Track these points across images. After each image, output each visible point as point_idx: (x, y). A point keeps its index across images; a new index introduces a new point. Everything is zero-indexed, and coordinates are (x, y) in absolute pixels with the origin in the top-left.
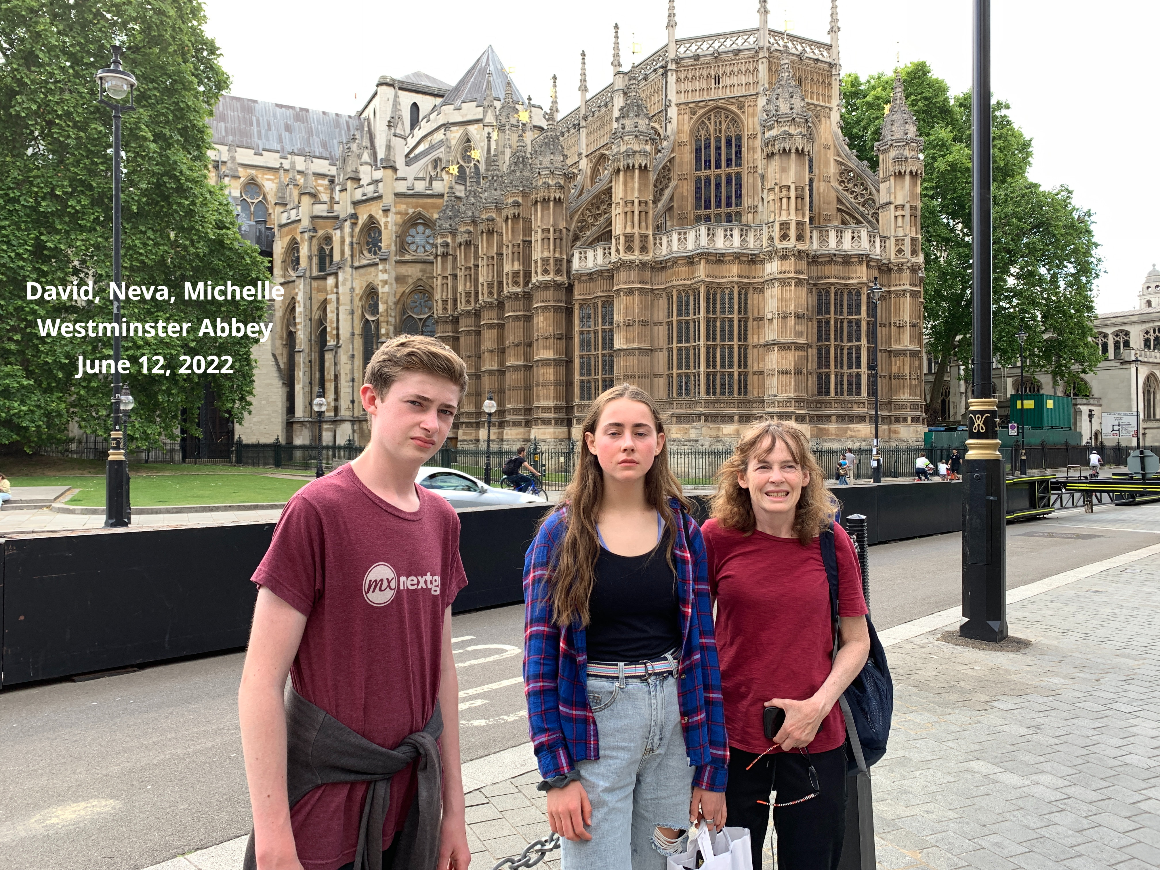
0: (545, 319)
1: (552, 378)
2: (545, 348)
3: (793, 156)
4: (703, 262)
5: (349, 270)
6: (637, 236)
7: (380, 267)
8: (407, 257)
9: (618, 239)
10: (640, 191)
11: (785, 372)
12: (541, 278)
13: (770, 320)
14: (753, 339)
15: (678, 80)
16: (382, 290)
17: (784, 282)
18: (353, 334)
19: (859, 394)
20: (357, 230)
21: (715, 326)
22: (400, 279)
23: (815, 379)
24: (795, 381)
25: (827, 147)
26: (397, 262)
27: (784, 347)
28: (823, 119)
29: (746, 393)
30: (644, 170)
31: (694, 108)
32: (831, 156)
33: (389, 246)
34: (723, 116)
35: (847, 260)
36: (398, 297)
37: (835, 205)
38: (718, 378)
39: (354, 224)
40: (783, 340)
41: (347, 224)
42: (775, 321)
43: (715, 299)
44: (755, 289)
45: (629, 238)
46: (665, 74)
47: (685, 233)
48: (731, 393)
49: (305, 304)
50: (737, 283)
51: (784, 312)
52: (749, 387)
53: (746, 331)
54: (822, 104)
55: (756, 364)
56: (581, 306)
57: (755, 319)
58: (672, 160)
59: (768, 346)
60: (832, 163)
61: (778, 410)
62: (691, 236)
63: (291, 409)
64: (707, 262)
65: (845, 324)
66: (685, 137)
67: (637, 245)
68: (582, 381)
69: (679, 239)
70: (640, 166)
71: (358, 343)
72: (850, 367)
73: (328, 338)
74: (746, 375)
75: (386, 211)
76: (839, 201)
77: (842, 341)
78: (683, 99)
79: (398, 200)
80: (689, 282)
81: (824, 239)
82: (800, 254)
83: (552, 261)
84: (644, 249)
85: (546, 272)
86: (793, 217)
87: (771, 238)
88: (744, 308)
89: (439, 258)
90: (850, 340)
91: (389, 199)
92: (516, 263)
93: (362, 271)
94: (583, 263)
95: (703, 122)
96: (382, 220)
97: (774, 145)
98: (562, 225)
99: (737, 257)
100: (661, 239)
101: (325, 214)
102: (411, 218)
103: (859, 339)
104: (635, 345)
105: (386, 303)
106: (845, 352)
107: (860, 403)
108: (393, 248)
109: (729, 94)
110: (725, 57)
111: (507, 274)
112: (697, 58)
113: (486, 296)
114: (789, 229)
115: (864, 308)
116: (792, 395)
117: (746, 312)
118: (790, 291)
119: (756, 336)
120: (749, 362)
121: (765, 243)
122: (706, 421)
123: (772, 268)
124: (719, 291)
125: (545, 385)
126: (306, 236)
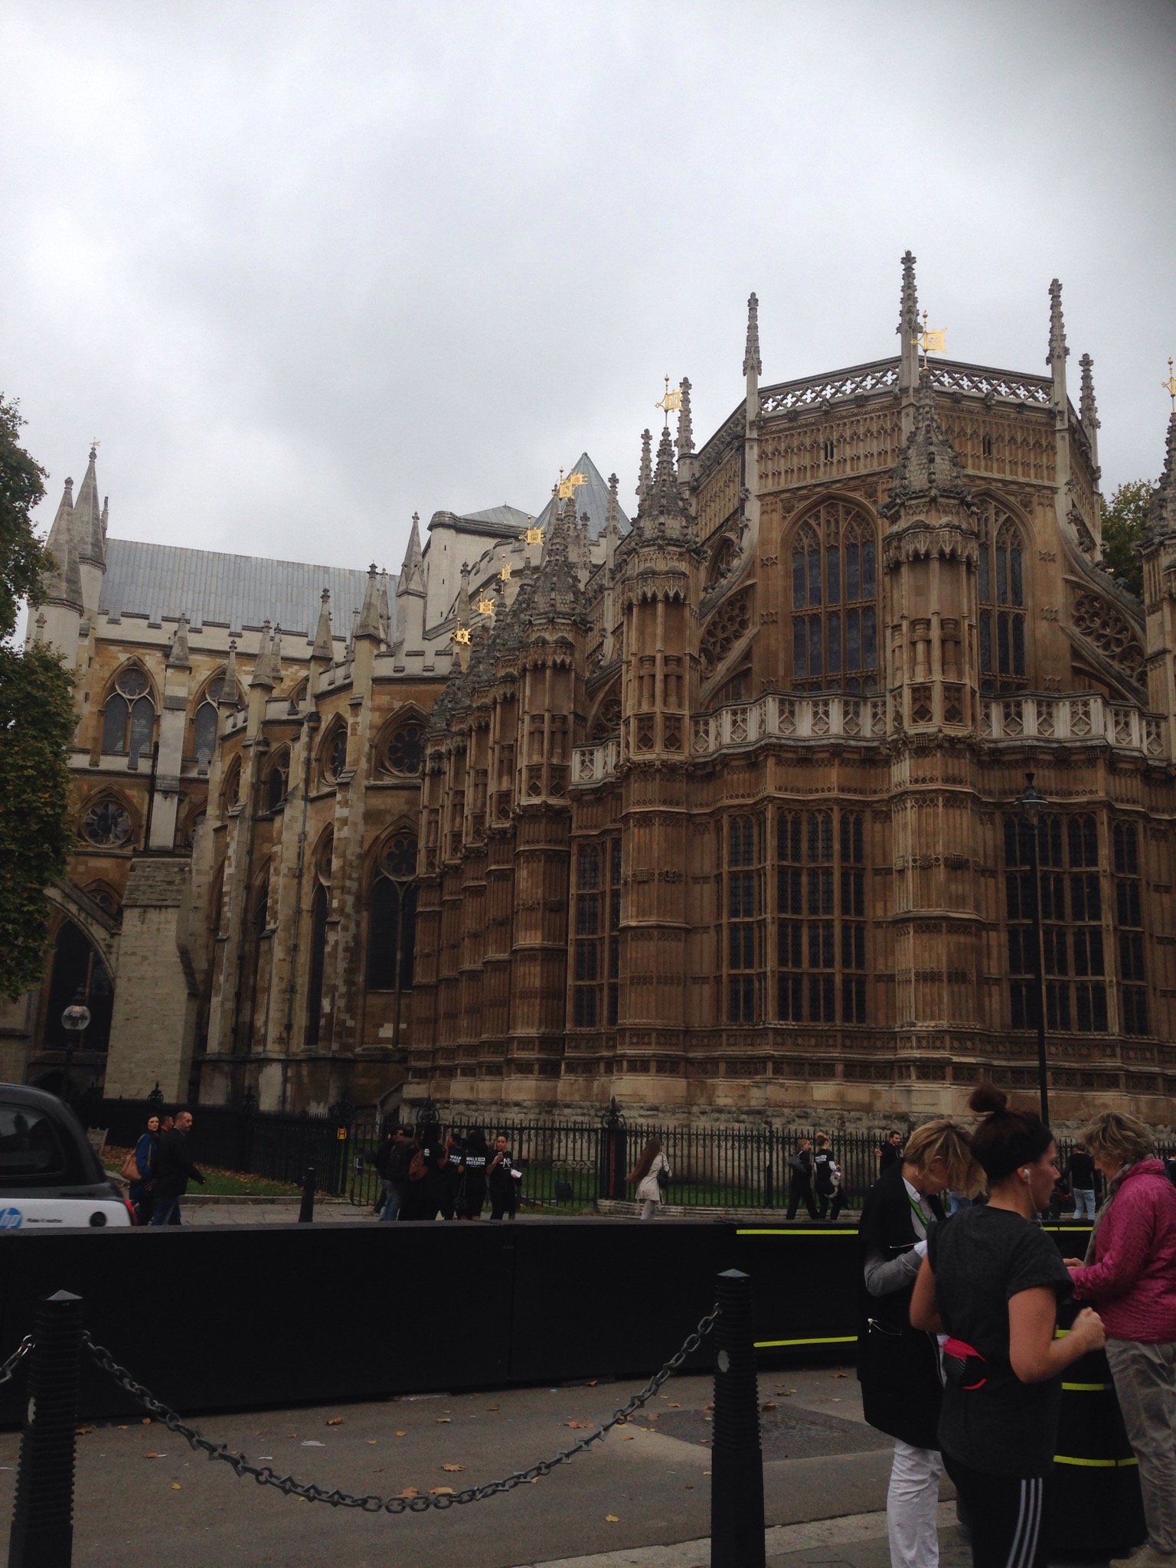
0: (531, 874)
1: (538, 983)
2: (529, 927)
3: (935, 566)
4: (771, 762)
5: (299, 803)
6: (659, 720)
7: (339, 797)
8: (388, 781)
9: (627, 722)
10: (666, 638)
11: (927, 977)
12: (525, 801)
13: (901, 872)
14: (875, 911)
15: (763, 456)
16: (340, 834)
17: (924, 799)
18: (298, 912)
19: (1102, 1026)
20: (318, 739)
21: (797, 884)
22: (370, 817)
23: (1007, 995)
24: (952, 994)
25: (1047, 558)
26: (367, 788)
27: (927, 926)
28: (1038, 510)
29: (861, 1018)
30: (675, 603)
31: (788, 500)
32: (1057, 573)
33: (356, 762)
34: (841, 510)
35: (1063, 757)
36: (366, 846)
37: (1067, 660)
38: (806, 984)
39: (314, 730)
40: (924, 912)
41: (305, 729)
42: (910, 874)
43: (797, 832)
44: (876, 814)
45: (645, 721)
46: (741, 449)
47: (744, 711)
48: (830, 1017)
49: (238, 863)
50: (837, 801)
51: (925, 858)
52: (869, 1006)
53: (859, 893)
54: (1034, 482)
55: (881, 960)
56: (582, 849)
57: (877, 872)
58: (746, 592)
59: (901, 923)
60: (1060, 585)
61: (917, 1054)
62: (753, 717)
63: (201, 1040)
64: (780, 762)
65: (1067, 885)
66: (775, 551)
67: (659, 734)
68: (579, 990)
69: (734, 722)
70: (666, 596)
71: (306, 924)
72: (1081, 971)
73: (268, 918)
74: (861, 982)
75: (356, 706)
76: (1076, 654)
77: (1060, 916)
78: (771, 486)
79: (377, 688)
80: (750, 801)
81: (1013, 717)
82: (952, 747)
83: (544, 771)
84: (673, 741)
85: (534, 790)
86: (937, 677)
87: (898, 717)
88: (854, 847)
89: (427, 779)
90: (1078, 915)
91: (362, 688)
92: (505, 779)
93: (319, 804)
94: (587, 773)
95: (806, 523)
96: (350, 720)
97: (898, 548)
98: (567, 708)
99: (837, 752)
100: (707, 724)
101: (285, 717)
102: (397, 716)
103: (1096, 915)
104: (652, 921)
105: (343, 856)
106: (1070, 940)
107: (1107, 1049)
108: (364, 764)
109: (849, 473)
110: (842, 411)
111: (491, 797)
112: (793, 415)
113: (470, 839)
114: (929, 698)
115: (1104, 852)
116: (944, 1024)
117: (859, 857)
118: (936, 815)
119: (880, 905)
120: (869, 955)
121: (890, 728)
122: (777, 1071)
123: (902, 772)
124: (805, 817)
125: (526, 995)
126: (252, 752)
